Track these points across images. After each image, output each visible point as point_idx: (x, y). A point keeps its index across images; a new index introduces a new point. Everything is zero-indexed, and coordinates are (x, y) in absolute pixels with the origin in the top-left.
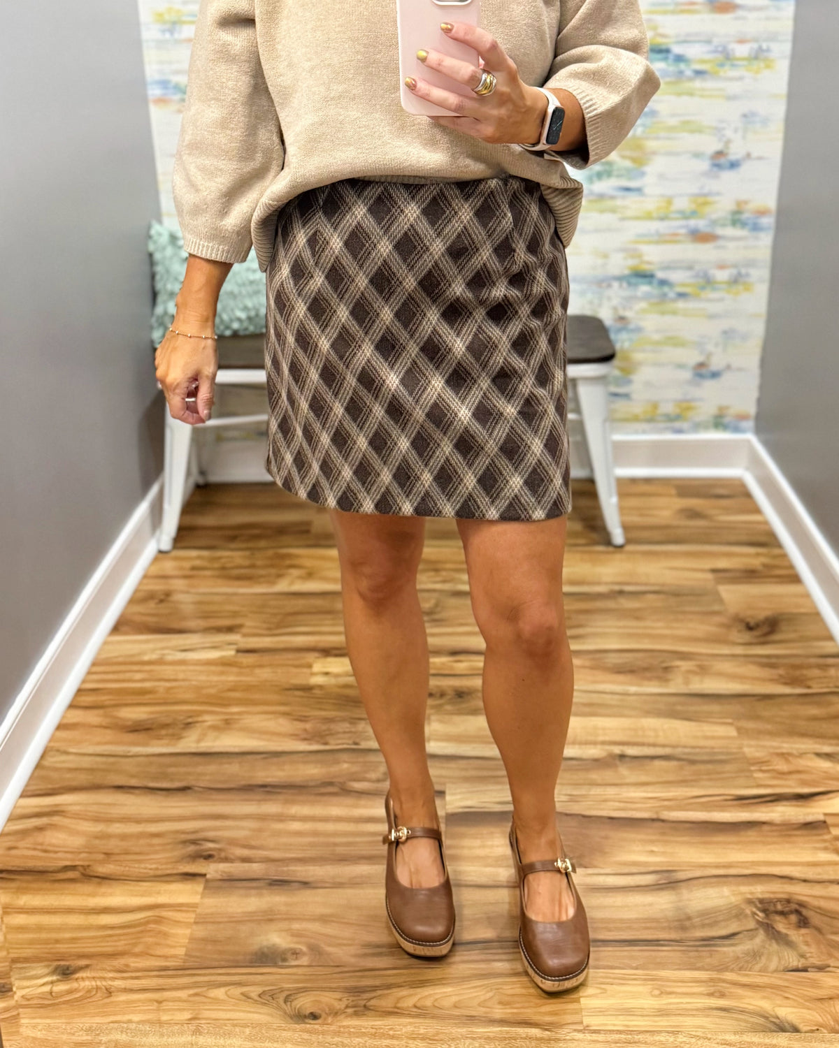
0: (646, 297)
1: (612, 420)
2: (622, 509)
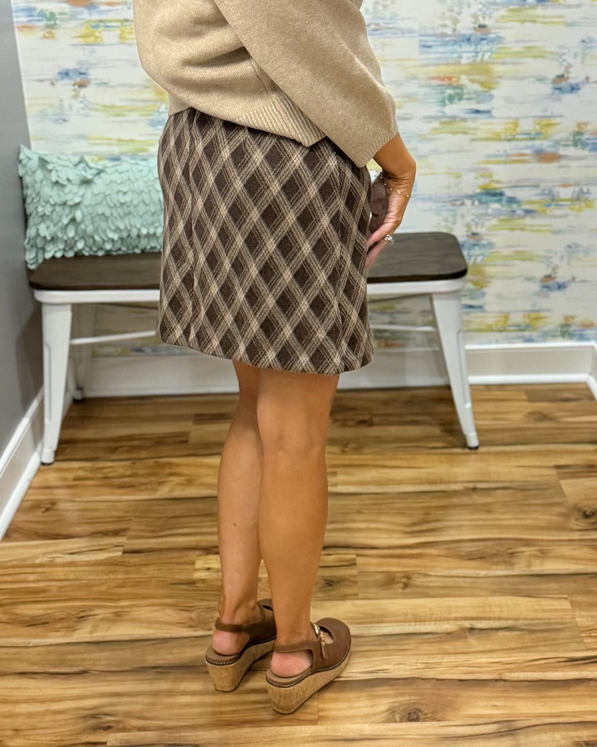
0: (497, 214)
1: (466, 331)
2: (475, 414)
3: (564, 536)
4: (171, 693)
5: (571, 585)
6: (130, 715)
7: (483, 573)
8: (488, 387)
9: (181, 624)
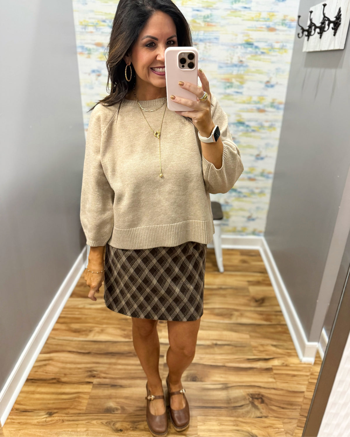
3: (249, 309)
4: (115, 364)
5: (250, 328)
6: (101, 372)
7: (221, 321)
8: (228, 250)
9: (121, 336)
